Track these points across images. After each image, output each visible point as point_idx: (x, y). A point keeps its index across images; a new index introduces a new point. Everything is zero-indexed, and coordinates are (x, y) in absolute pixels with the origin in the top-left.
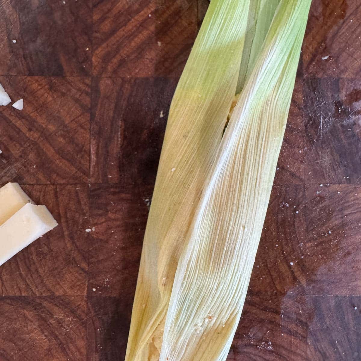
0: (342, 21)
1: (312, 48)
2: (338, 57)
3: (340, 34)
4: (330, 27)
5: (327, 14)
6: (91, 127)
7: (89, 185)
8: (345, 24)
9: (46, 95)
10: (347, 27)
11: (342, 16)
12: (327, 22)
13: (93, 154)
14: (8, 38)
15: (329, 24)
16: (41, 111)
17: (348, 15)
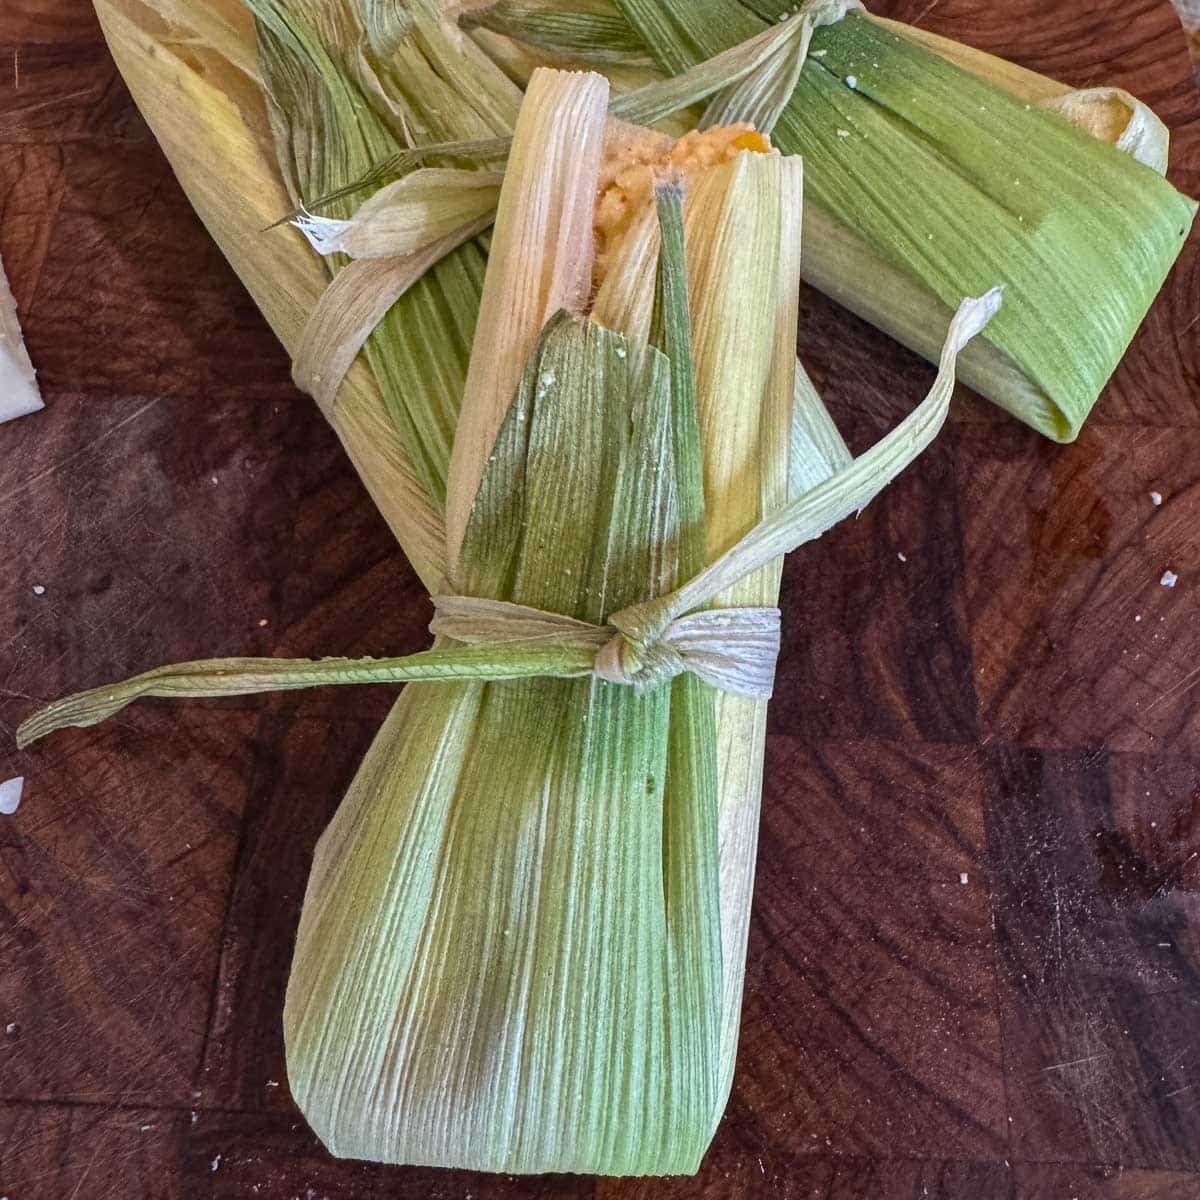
0: (1096, 564)
1: (1005, 647)
2: (1094, 681)
3: (1097, 603)
4: (1059, 582)
5: (1046, 541)
6: (232, 891)
7: (190, 1117)
8: (1107, 576)
9: (103, 766)
10: (1115, 583)
11: (1096, 549)
12: (1047, 566)
13: (228, 990)
14: (22, 578)
15: (1053, 573)
16: (74, 821)
17: (1114, 543)
